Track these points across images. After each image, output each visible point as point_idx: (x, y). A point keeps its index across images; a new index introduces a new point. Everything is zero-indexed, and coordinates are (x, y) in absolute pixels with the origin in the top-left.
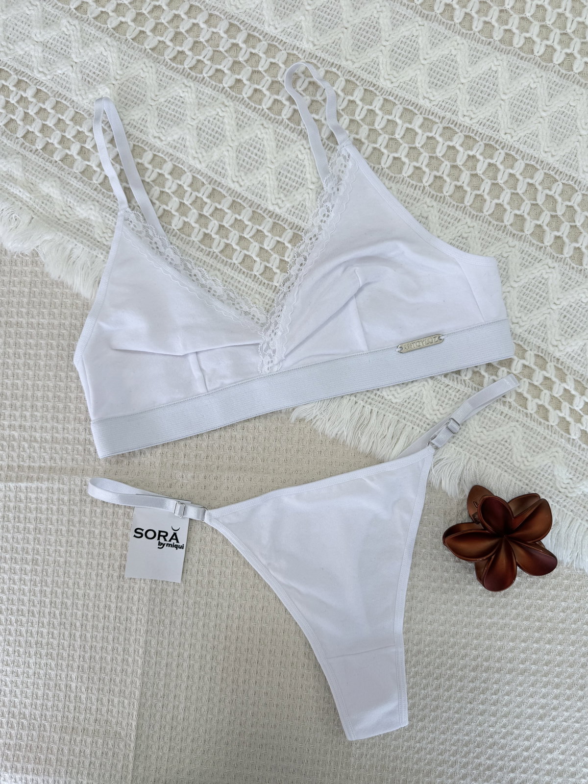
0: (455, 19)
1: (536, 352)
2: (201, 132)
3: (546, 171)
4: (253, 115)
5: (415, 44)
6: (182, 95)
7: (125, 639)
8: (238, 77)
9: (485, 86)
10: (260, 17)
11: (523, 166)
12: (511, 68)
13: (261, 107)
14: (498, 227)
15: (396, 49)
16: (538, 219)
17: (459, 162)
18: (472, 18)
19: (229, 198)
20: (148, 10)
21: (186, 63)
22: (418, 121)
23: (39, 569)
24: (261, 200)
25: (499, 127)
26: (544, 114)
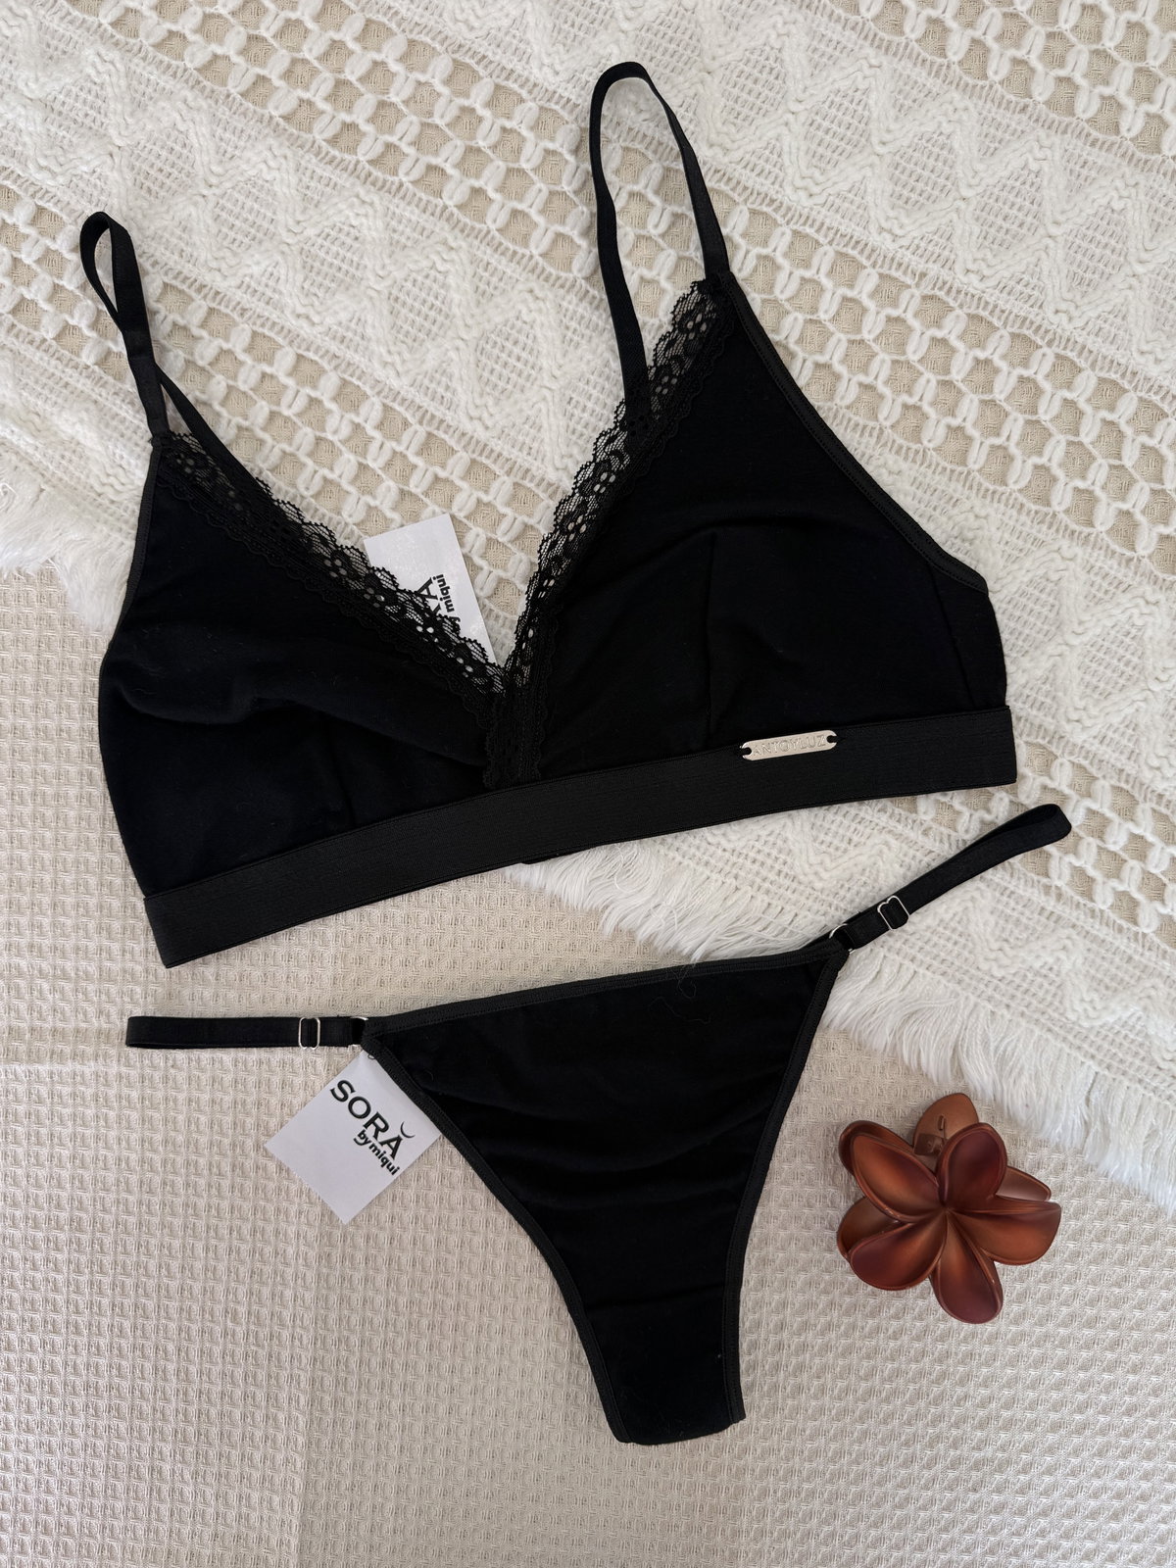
0: (950, 54)
1: (1114, 782)
2: (398, 306)
3: (1143, 394)
4: (510, 269)
5: (860, 108)
6: (354, 223)
7: (270, 1376)
8: (477, 184)
9: (1013, 205)
10: (522, 46)
11: (1093, 381)
12: (1071, 165)
13: (528, 253)
14: (1040, 517)
15: (818, 119)
16: (1123, 500)
17: (957, 375)
18: (987, 50)
19: (462, 453)
20: (274, 28)
21: (361, 150)
22: (868, 281)
23: (85, 1238)
24: (529, 458)
25: (1042, 297)
26: (1140, 269)
